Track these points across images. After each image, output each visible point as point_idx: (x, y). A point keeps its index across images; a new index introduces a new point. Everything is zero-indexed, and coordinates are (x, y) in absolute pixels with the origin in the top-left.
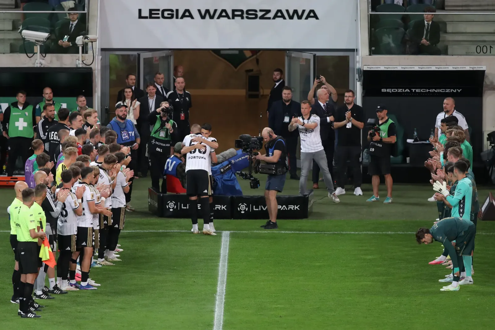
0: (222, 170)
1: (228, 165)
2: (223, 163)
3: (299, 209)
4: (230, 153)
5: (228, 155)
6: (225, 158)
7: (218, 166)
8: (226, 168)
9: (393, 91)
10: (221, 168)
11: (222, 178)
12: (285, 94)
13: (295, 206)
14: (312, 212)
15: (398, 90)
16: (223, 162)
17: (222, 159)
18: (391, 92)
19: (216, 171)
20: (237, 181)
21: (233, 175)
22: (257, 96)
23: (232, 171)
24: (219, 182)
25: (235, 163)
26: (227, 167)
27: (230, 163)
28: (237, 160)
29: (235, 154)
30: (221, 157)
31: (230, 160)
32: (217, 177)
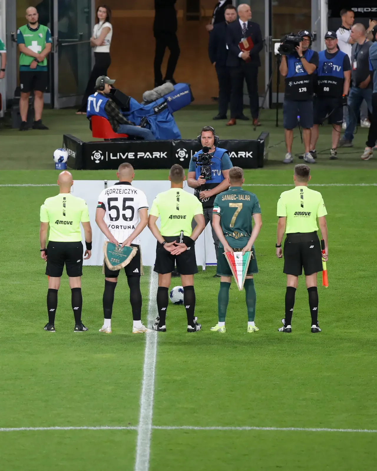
0: (156, 110)
1: (163, 103)
2: (157, 101)
3: (251, 157)
4: (166, 88)
5: (163, 90)
6: (160, 94)
7: (151, 105)
8: (161, 107)
9: (365, 10)
10: (155, 106)
11: (156, 119)
12: (228, 14)
13: (247, 152)
14: (267, 160)
15: (371, 9)
16: (157, 99)
17: (156, 95)
18: (363, 12)
19: (149, 110)
20: (175, 123)
21: (170, 116)
22: (197, 18)
23: (168, 110)
24: (154, 124)
25: (172, 101)
26: (163, 106)
27: (166, 100)
28: (174, 97)
29: (172, 89)
30: (155, 93)
31: (166, 97)
32: (150, 118)
